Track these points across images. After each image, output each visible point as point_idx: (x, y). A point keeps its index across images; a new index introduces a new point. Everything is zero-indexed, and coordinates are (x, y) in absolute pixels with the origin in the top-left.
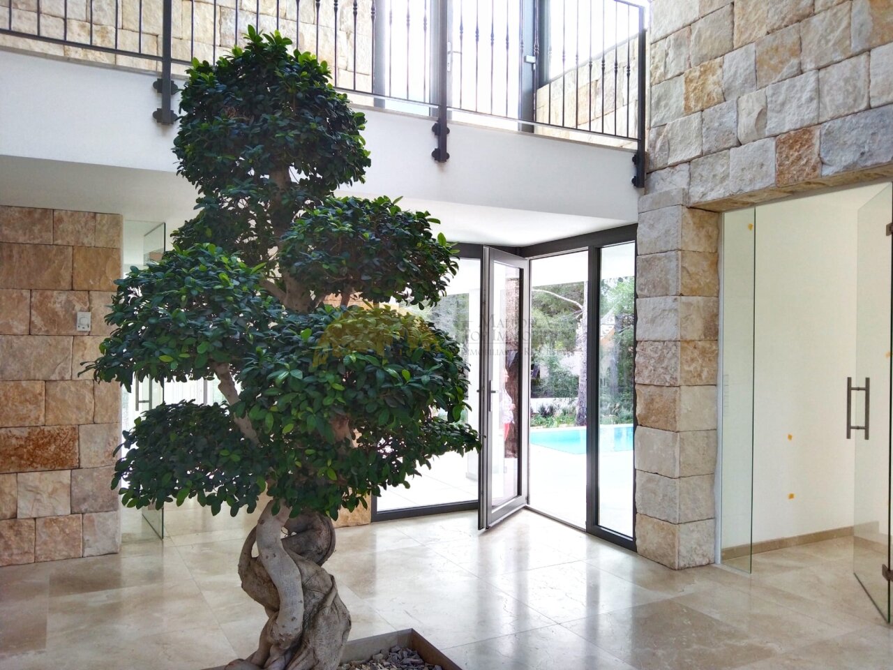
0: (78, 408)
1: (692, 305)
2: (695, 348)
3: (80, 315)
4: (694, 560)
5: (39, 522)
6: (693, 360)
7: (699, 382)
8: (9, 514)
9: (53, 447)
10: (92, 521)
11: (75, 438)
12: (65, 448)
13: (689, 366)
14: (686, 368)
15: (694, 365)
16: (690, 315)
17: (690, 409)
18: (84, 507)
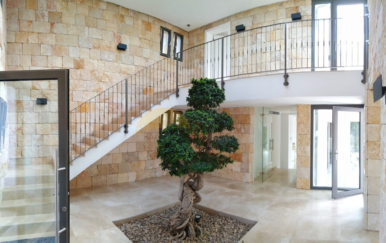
0: (242, 149)
1: (372, 128)
2: (375, 144)
3: (242, 129)
4: (375, 229)
5: (236, 172)
6: (374, 149)
7: (378, 158)
8: (231, 169)
9: (238, 157)
10: (244, 174)
11: (242, 156)
12: (240, 157)
13: (372, 151)
14: (370, 152)
15: (374, 151)
16: (372, 131)
17: (372, 168)
18: (243, 171)
